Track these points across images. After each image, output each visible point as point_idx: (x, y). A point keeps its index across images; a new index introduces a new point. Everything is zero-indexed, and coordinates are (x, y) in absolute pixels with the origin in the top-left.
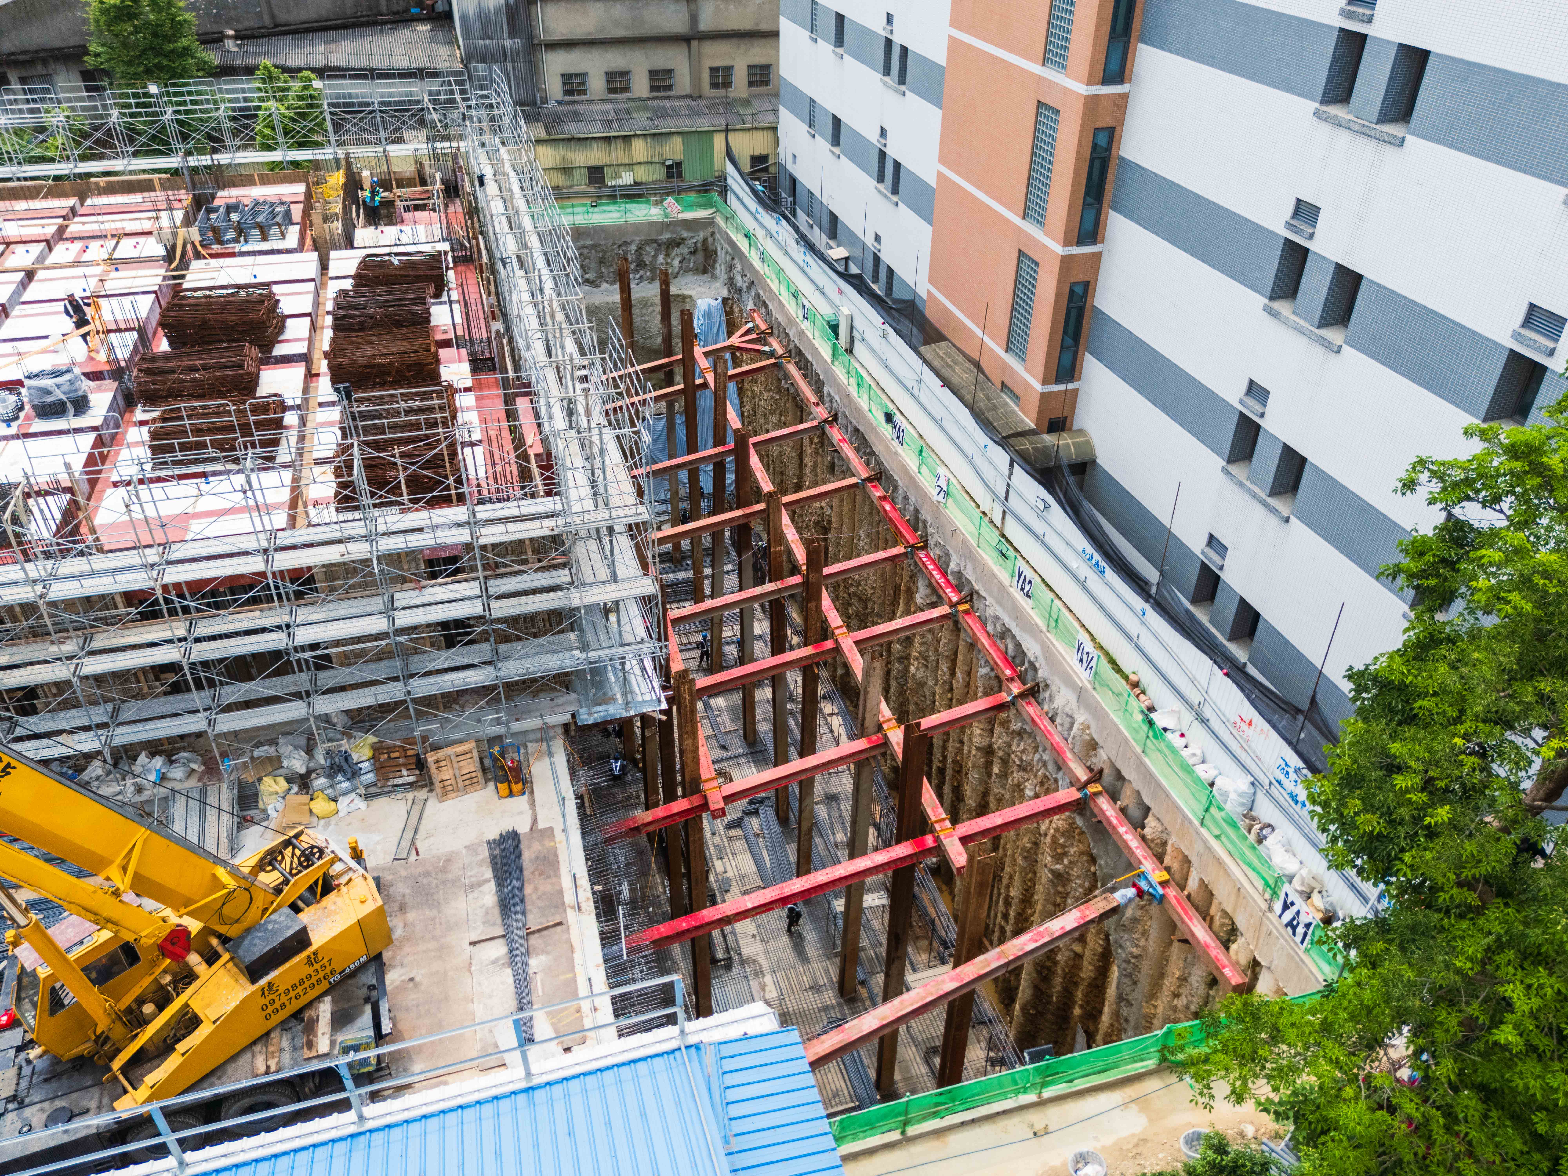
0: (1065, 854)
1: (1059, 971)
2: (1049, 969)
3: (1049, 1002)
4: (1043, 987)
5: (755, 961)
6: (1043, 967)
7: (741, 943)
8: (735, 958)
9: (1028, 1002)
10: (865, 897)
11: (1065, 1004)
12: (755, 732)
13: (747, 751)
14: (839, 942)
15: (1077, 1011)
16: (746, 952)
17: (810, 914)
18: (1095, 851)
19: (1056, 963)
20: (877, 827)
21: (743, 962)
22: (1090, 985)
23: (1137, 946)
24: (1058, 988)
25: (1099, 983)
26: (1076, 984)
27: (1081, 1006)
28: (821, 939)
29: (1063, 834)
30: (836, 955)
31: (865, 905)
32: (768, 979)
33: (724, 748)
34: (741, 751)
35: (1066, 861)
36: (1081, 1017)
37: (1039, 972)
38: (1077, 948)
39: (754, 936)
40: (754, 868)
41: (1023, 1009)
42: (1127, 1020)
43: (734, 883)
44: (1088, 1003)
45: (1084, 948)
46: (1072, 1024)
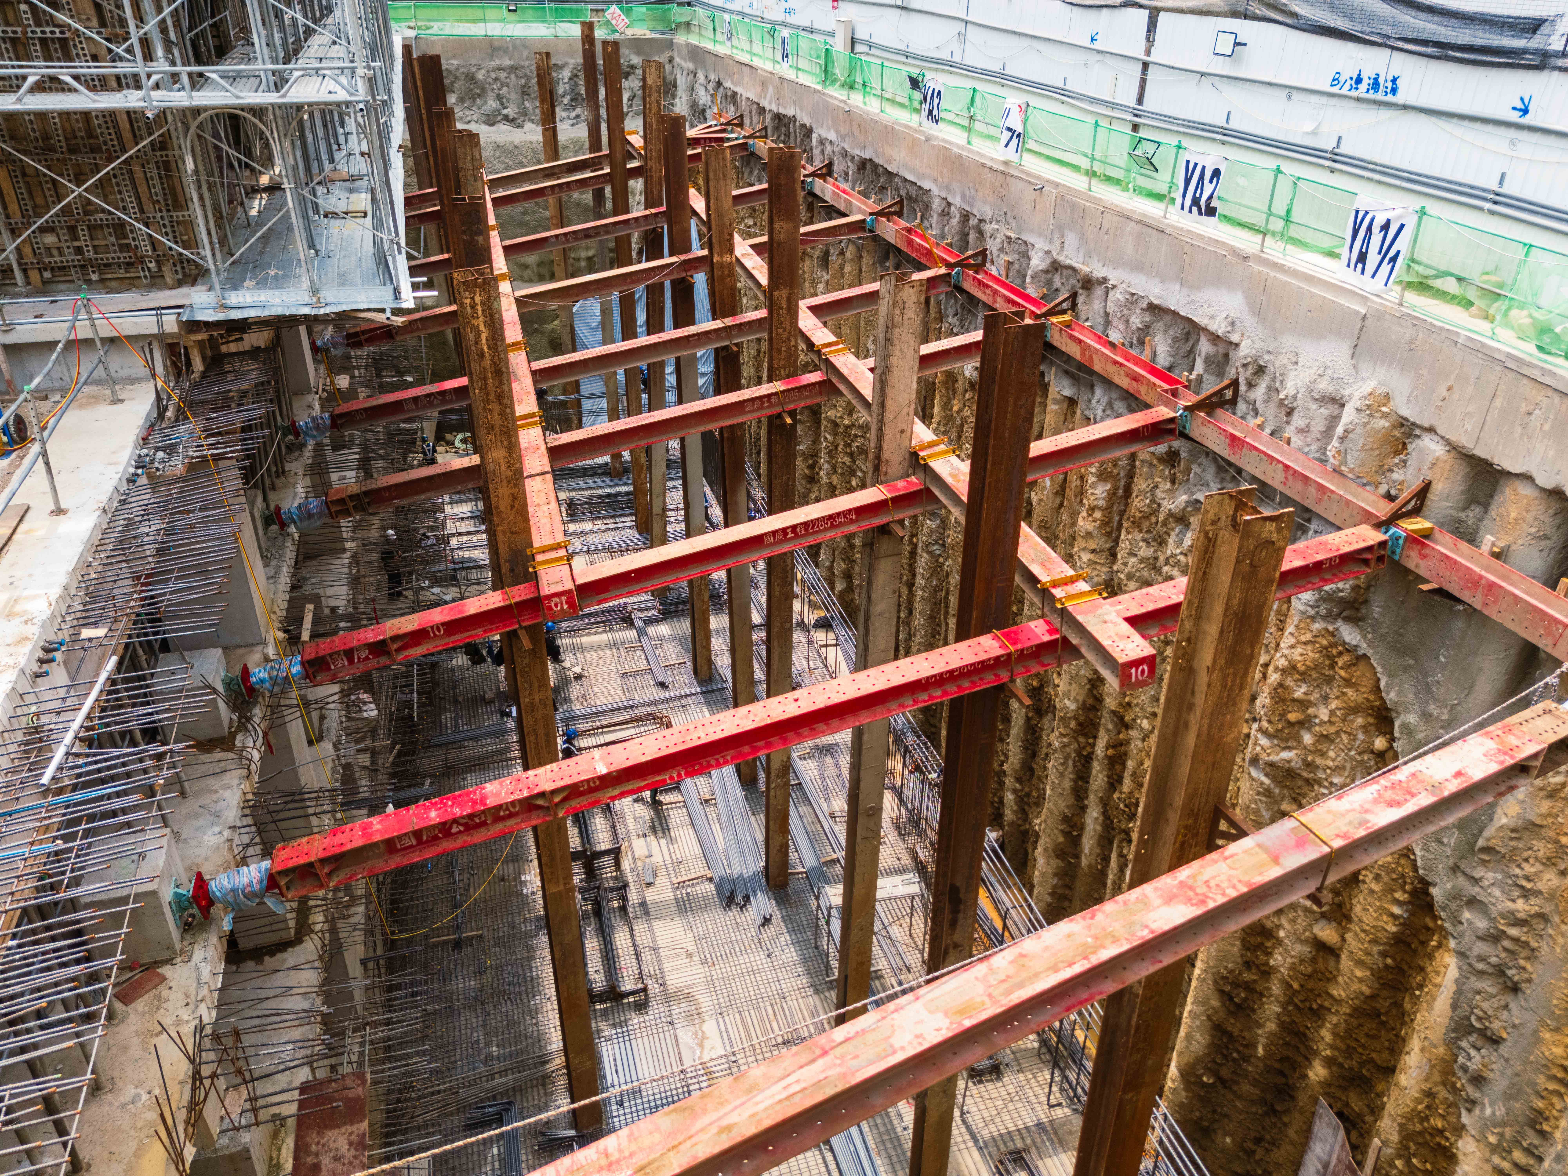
0: (1305, 723)
1: (1276, 989)
2: (1248, 987)
3: (1246, 1059)
4: (1234, 1026)
5: (688, 997)
6: (1236, 985)
7: (666, 966)
8: (654, 989)
9: (1198, 1060)
10: (881, 882)
11: (1284, 1059)
12: (710, 663)
13: (698, 689)
14: (835, 964)
15: (1317, 1072)
16: (674, 981)
17: (786, 919)
18: (1391, 697)
19: (1267, 972)
20: (899, 794)
21: (667, 998)
22: (1357, 1012)
23: (1526, 894)
24: (1271, 1026)
25: (1383, 1005)
26: (1318, 1014)
27: (1329, 1062)
28: (805, 960)
29: (1304, 677)
30: (830, 985)
31: (880, 894)
32: (710, 1027)
33: (663, 685)
34: (688, 690)
35: (1308, 739)
36: (1326, 1084)
37: (1226, 996)
38: (1327, 933)
39: (690, 955)
40: (697, 850)
41: (1188, 1074)
42: (1478, 1080)
43: (662, 872)
44: (1349, 1052)
45: (1343, 931)
46: (1302, 1099)
